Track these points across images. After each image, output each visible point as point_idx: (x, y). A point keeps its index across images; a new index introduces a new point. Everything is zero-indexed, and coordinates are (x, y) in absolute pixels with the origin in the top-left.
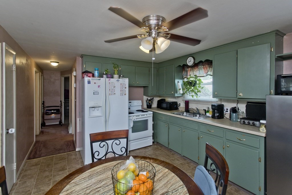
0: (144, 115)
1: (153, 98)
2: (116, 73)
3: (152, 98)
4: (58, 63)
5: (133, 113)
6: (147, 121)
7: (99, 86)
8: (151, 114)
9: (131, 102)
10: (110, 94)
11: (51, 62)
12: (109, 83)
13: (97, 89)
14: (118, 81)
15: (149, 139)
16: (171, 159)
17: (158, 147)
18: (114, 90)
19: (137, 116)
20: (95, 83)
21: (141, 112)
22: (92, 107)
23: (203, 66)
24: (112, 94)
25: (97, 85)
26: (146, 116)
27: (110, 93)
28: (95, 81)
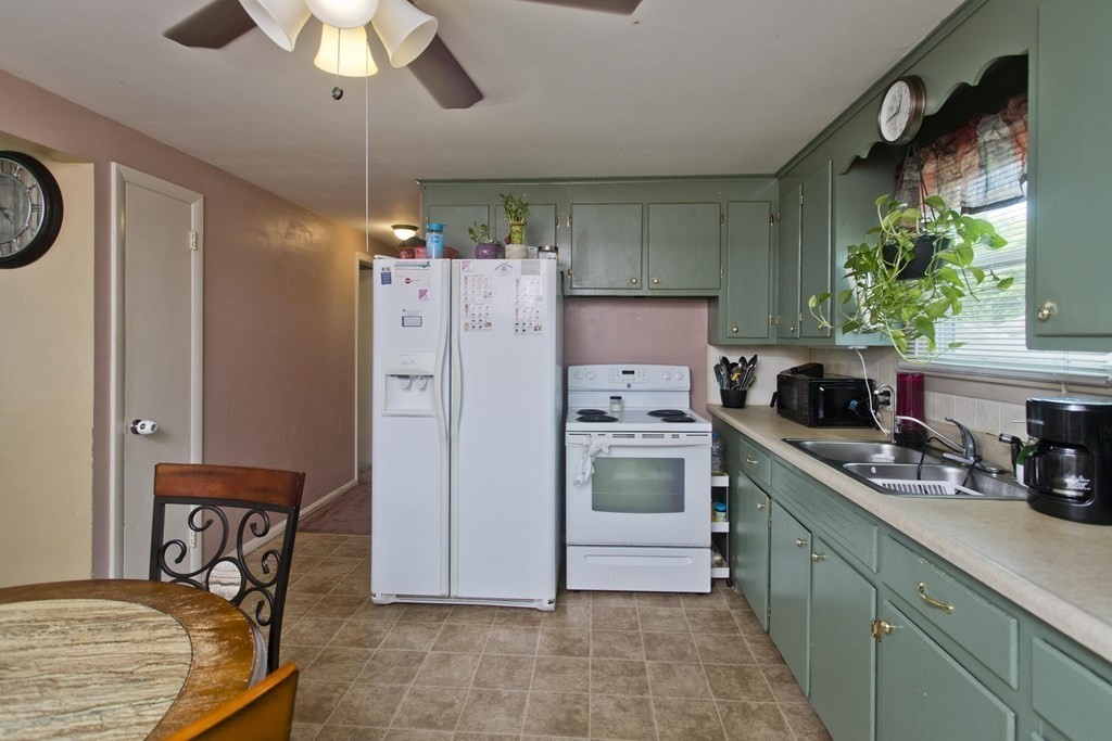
0: (660, 435)
1: (754, 360)
2: (516, 237)
3: (748, 359)
4: (415, 228)
5: (612, 420)
6: (678, 465)
7: (423, 294)
8: (703, 433)
9: (633, 372)
10: (466, 325)
11: (395, 227)
12: (466, 278)
13: (414, 304)
14: (504, 269)
15: (689, 561)
16: (744, 699)
17: (733, 612)
18: (484, 307)
19: (617, 434)
20: (408, 281)
21: (659, 419)
22: (400, 376)
23: (1009, 123)
24: (477, 327)
25: (414, 288)
26: (668, 440)
27: (470, 321)
28: (408, 273)
